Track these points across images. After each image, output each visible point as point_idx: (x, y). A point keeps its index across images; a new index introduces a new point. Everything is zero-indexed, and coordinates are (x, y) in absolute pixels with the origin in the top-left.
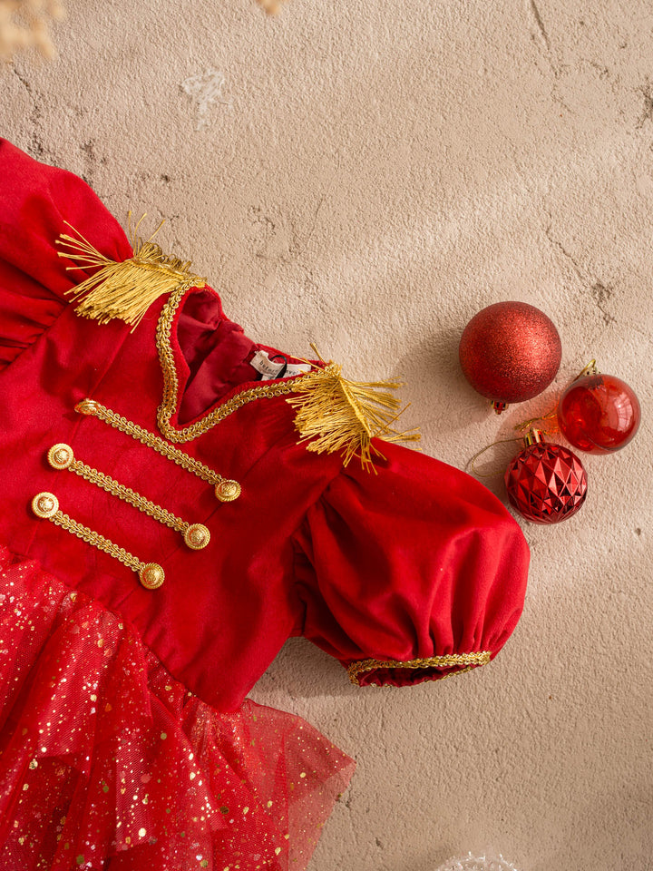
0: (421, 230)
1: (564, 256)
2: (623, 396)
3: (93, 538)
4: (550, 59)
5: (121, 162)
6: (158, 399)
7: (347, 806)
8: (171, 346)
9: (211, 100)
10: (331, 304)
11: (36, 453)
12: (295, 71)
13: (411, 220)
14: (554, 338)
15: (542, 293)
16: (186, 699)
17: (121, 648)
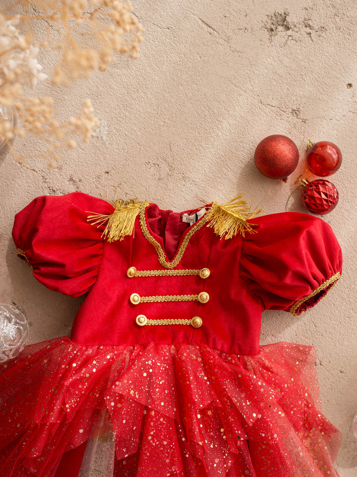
0: (214, 132)
1: (273, 108)
2: (328, 147)
3: (166, 322)
4: (222, 38)
5: (87, 177)
7: (321, 365)
9: (106, 133)
10: (197, 180)
11: (126, 303)
12: (130, 103)
13: (208, 131)
14: (290, 142)
15: (274, 126)
16: (239, 359)
17: (203, 355)
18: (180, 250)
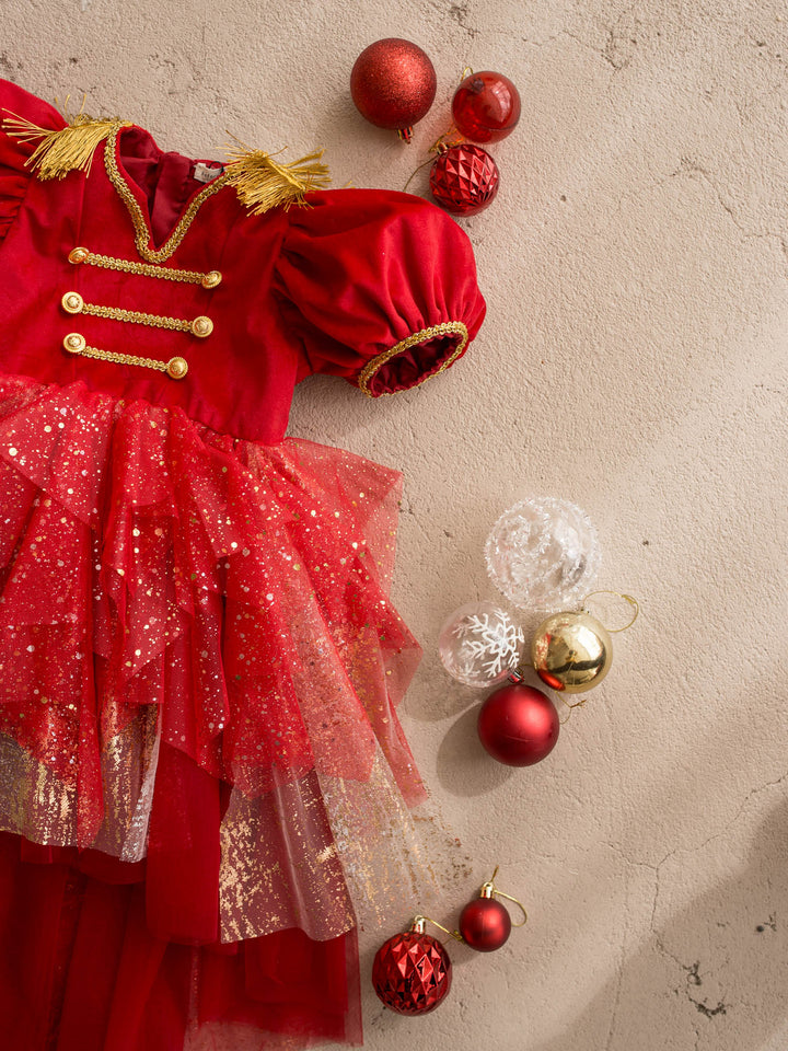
0: (292, 20)
2: (500, 84)
3: (121, 358)
5: (33, 61)
6: (132, 233)
7: (411, 513)
8: (122, 176)
10: (243, 109)
11: (52, 306)
13: (282, 16)
15: (410, 32)
16: (235, 445)
17: (171, 426)
18: (178, 230)
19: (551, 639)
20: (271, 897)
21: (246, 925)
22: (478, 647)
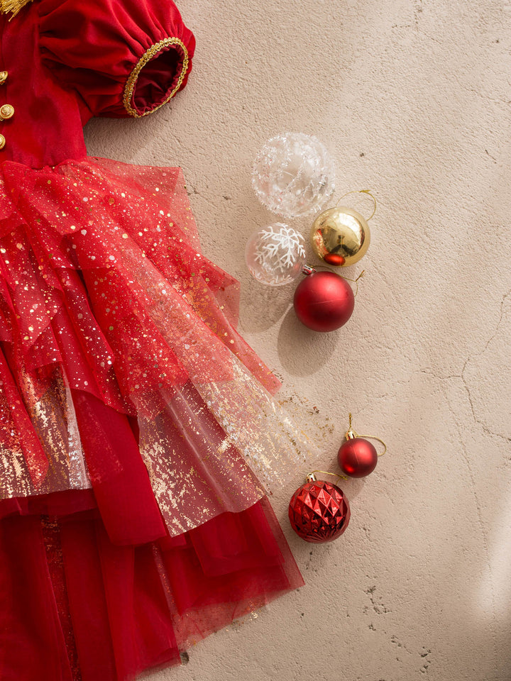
7: (196, 193)
19: (321, 231)
20: (196, 494)
21: (185, 521)
22: (273, 247)
